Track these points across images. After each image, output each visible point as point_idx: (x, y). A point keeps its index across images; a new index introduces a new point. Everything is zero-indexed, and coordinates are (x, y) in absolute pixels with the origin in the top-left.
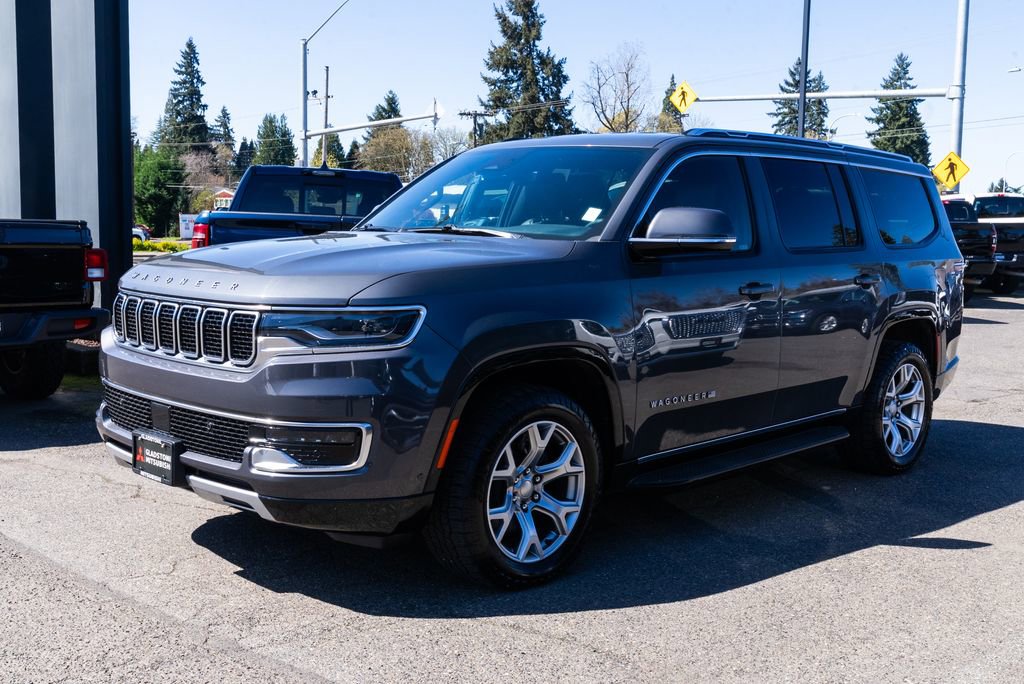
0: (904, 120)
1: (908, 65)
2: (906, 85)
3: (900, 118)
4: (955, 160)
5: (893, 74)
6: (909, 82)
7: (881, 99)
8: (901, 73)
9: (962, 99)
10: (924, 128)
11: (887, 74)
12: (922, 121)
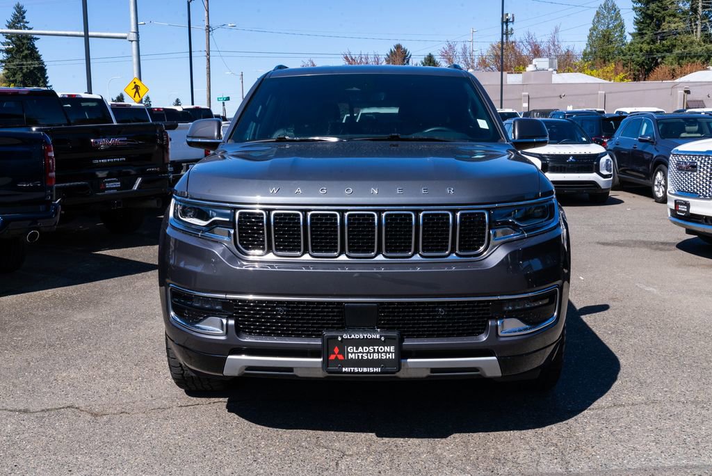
0: (26, 52)
1: (24, 12)
2: (25, 27)
3: (23, 51)
4: (138, 83)
5: (14, 18)
6: (26, 25)
7: (8, 36)
8: (19, 17)
9: (138, 41)
10: (43, 58)
11: (10, 18)
12: (39, 53)
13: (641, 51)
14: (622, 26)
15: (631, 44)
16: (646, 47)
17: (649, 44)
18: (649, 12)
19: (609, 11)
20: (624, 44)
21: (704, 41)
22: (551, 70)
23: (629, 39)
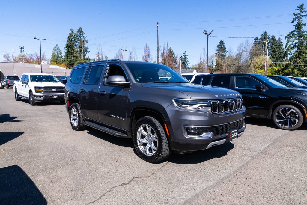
13: (68, 61)
14: (61, 53)
15: (65, 59)
16: (69, 60)
17: (70, 59)
18: (69, 50)
19: (57, 48)
20: (62, 58)
21: (84, 60)
22: (48, 64)
23: (64, 57)
